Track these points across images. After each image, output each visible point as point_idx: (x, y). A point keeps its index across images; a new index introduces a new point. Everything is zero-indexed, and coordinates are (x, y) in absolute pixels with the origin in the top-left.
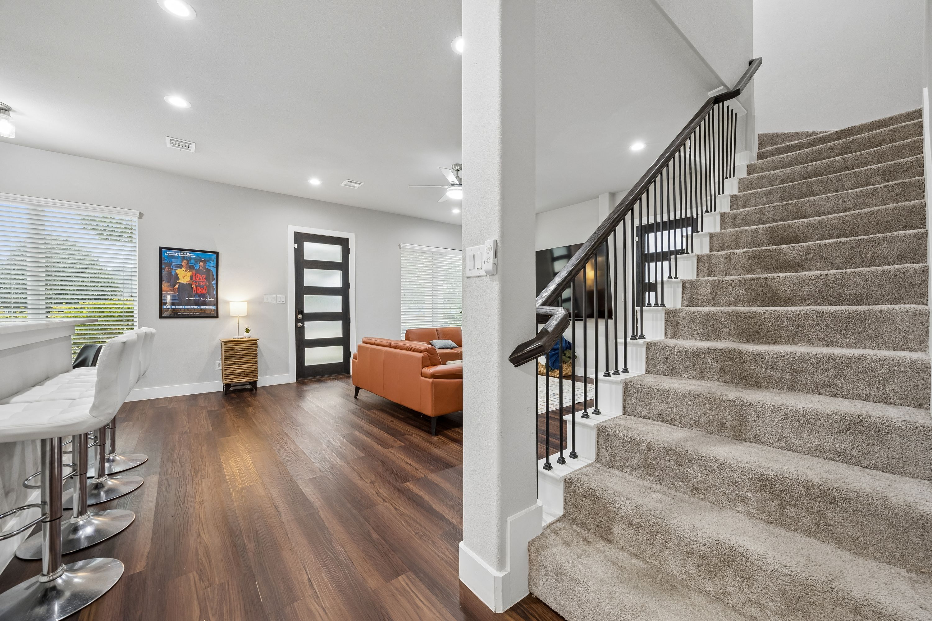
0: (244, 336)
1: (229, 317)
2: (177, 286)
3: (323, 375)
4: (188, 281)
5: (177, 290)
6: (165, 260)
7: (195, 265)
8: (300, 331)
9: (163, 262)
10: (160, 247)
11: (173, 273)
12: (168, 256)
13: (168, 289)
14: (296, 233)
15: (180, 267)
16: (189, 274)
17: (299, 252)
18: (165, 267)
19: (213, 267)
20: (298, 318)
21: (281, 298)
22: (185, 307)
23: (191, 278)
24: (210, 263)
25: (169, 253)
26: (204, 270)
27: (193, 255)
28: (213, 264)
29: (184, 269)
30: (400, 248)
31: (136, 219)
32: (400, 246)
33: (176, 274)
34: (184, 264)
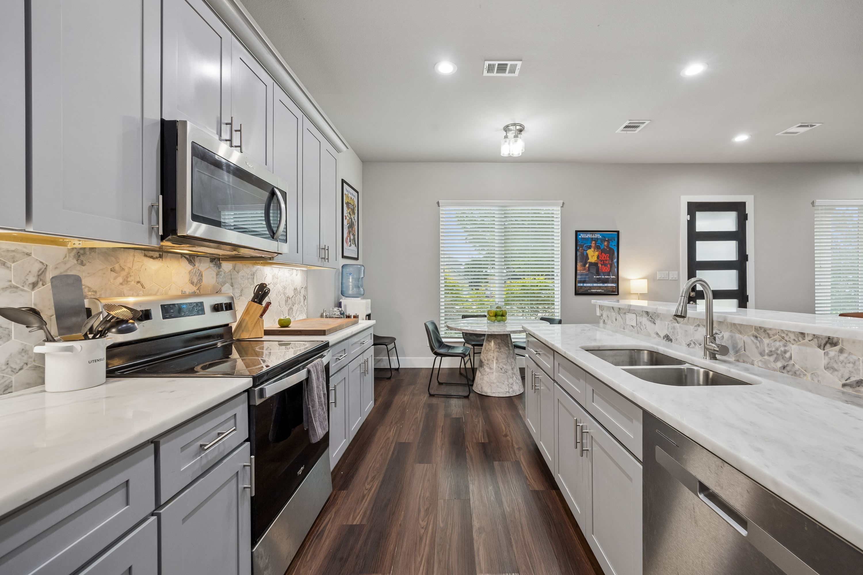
1: (629, 294)
2: (587, 265)
4: (595, 261)
5: (587, 269)
6: (580, 242)
7: (601, 244)
9: (578, 244)
10: (576, 231)
11: (585, 254)
12: (582, 238)
13: (581, 268)
14: (688, 203)
15: (590, 247)
16: (597, 253)
17: (691, 224)
18: (579, 249)
19: (615, 245)
20: (691, 295)
21: (672, 275)
22: (593, 285)
23: (598, 257)
24: (612, 242)
25: (582, 236)
26: (608, 249)
27: (599, 235)
28: (615, 243)
29: (592, 249)
30: (813, 206)
31: (559, 208)
32: (813, 203)
33: (587, 254)
34: (593, 245)
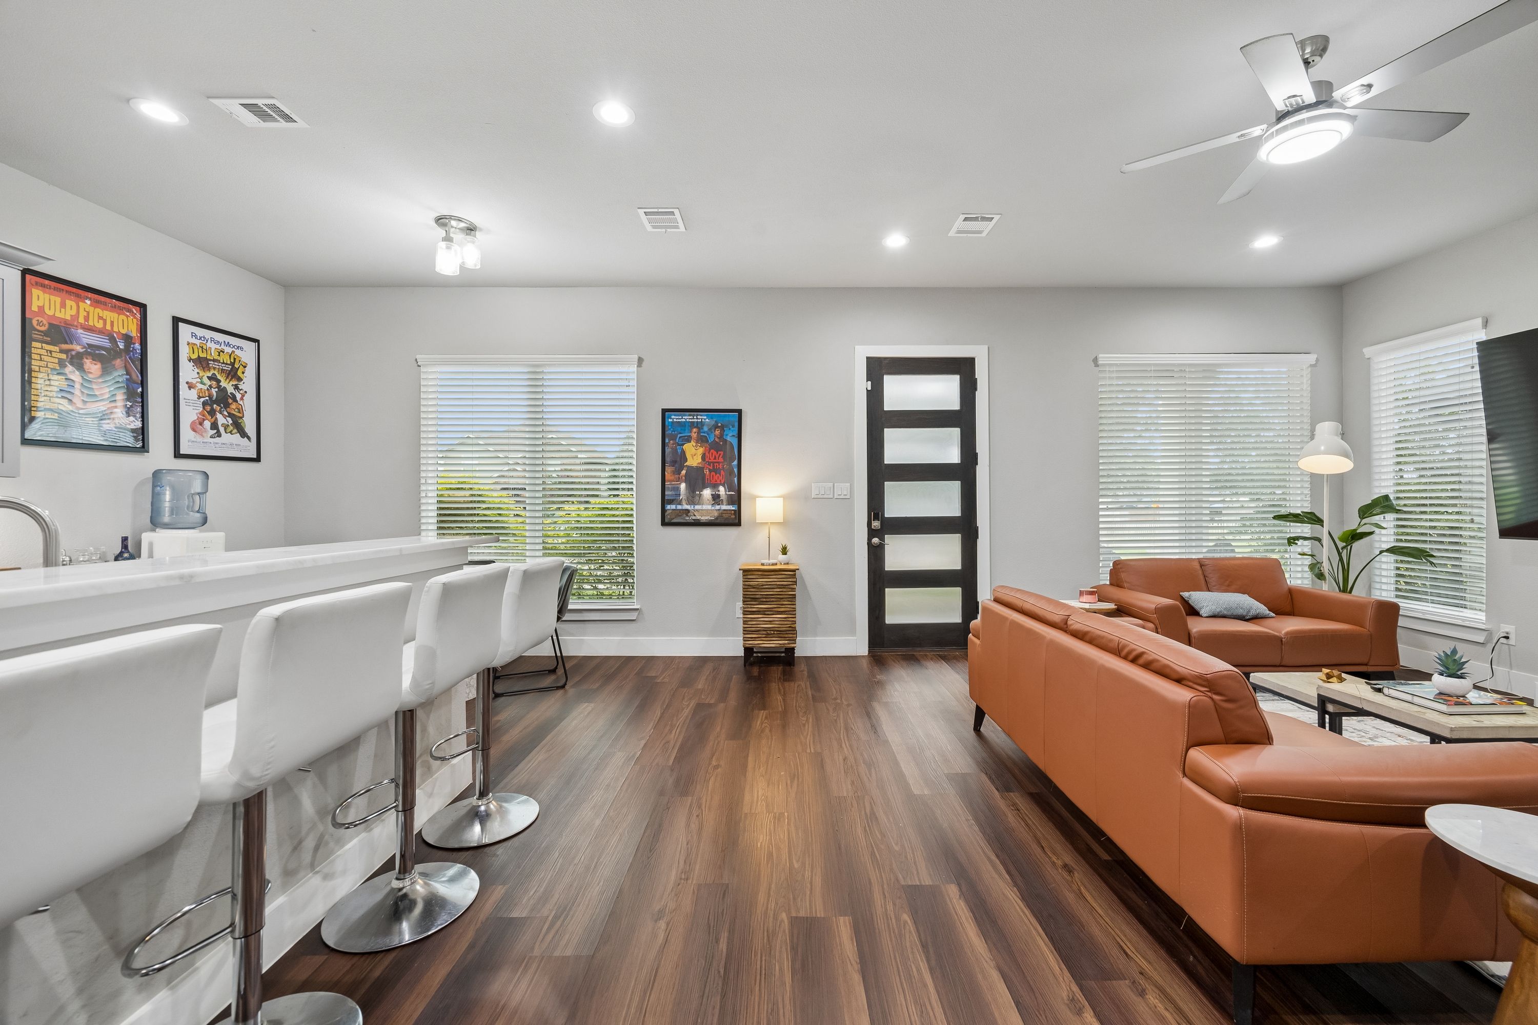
0: (777, 560)
1: (755, 525)
2: (684, 472)
3: (920, 645)
4: (699, 463)
5: (684, 478)
6: (670, 429)
7: (708, 434)
8: (876, 554)
9: (666, 433)
10: (663, 410)
11: (679, 451)
12: (673, 422)
13: (672, 478)
14: (869, 359)
15: (688, 439)
16: (701, 450)
17: (875, 397)
18: (669, 442)
20: (873, 527)
21: (842, 489)
22: (694, 507)
23: (703, 458)
24: (730, 429)
25: (675, 418)
26: (721, 443)
27: (705, 417)
29: (693, 443)
30: (1097, 365)
31: (634, 368)
32: (1095, 360)
33: (683, 452)
34: (694, 435)
